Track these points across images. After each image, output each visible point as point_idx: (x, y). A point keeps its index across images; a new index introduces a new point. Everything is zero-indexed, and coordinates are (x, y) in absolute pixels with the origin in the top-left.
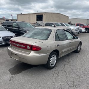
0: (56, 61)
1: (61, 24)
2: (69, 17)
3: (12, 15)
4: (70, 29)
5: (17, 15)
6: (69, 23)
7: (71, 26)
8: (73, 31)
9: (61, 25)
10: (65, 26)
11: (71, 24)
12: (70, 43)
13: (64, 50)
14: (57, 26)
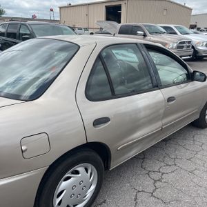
0: (93, 187)
1: (164, 28)
2: (191, 10)
3: (52, 10)
4: (190, 42)
5: (60, 8)
6: (192, 27)
7: (195, 33)
8: (200, 48)
9: (164, 31)
10: (175, 33)
11: (198, 29)
12: (170, 99)
13: (139, 134)
14: (151, 33)
